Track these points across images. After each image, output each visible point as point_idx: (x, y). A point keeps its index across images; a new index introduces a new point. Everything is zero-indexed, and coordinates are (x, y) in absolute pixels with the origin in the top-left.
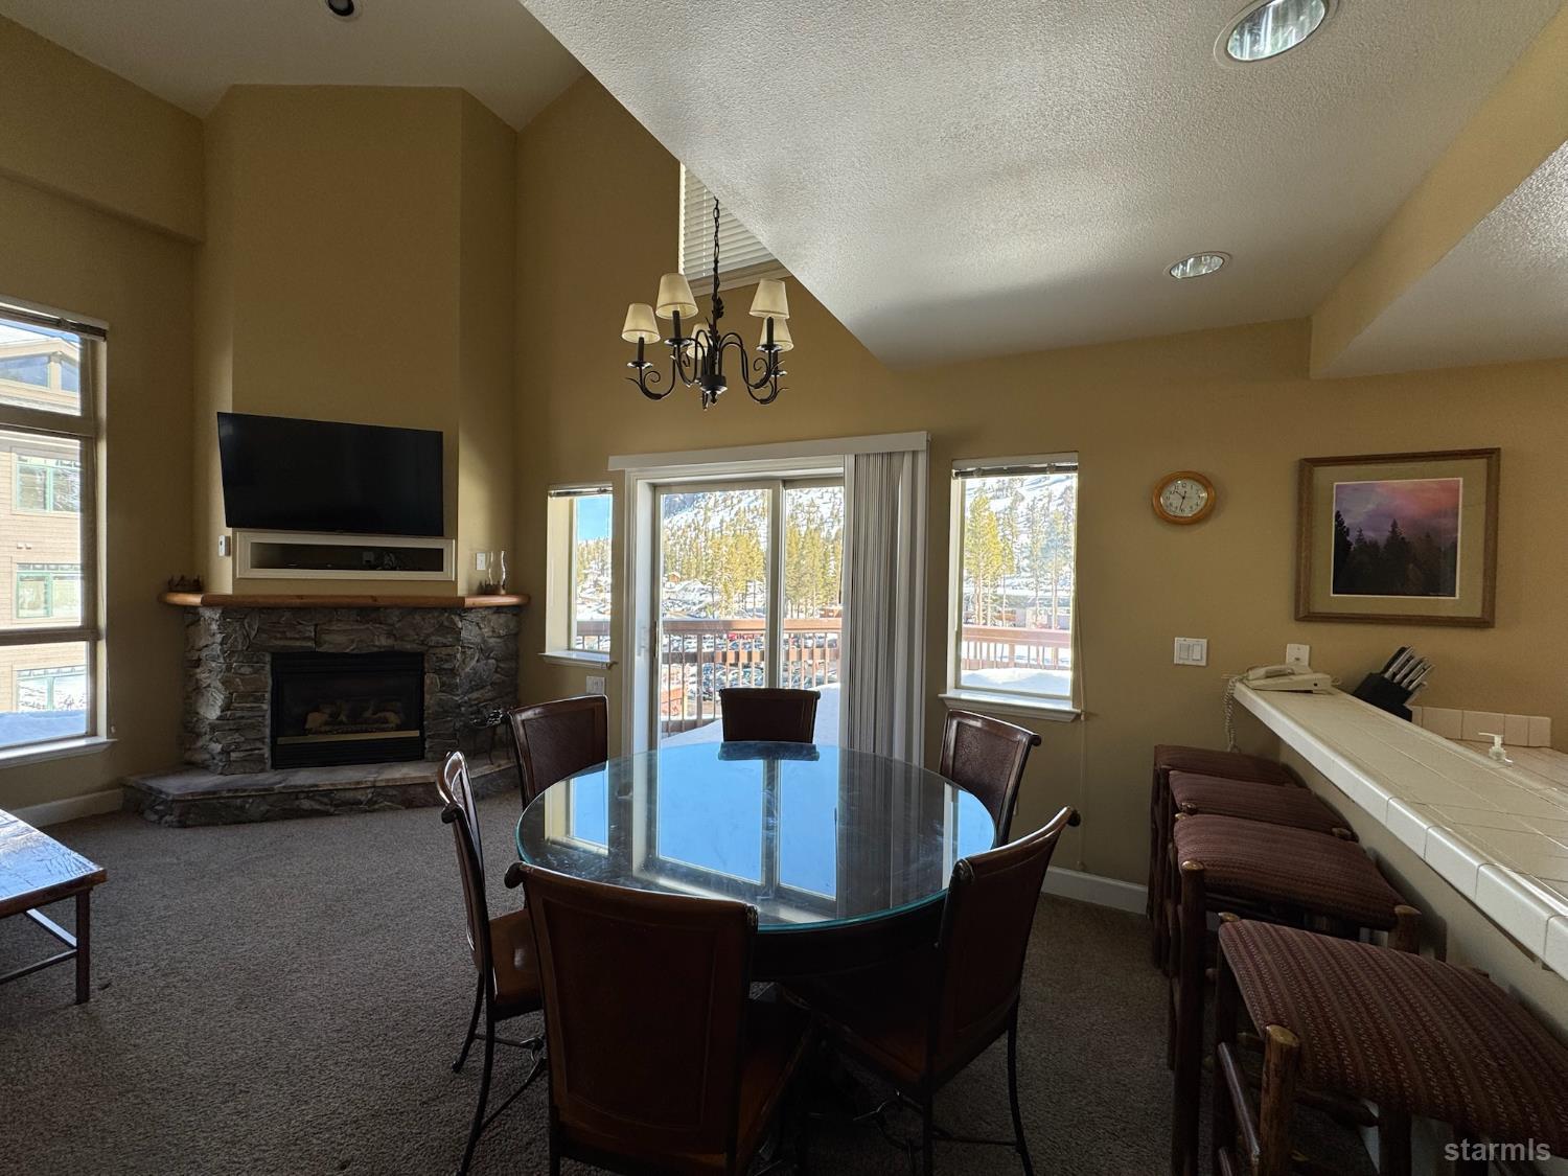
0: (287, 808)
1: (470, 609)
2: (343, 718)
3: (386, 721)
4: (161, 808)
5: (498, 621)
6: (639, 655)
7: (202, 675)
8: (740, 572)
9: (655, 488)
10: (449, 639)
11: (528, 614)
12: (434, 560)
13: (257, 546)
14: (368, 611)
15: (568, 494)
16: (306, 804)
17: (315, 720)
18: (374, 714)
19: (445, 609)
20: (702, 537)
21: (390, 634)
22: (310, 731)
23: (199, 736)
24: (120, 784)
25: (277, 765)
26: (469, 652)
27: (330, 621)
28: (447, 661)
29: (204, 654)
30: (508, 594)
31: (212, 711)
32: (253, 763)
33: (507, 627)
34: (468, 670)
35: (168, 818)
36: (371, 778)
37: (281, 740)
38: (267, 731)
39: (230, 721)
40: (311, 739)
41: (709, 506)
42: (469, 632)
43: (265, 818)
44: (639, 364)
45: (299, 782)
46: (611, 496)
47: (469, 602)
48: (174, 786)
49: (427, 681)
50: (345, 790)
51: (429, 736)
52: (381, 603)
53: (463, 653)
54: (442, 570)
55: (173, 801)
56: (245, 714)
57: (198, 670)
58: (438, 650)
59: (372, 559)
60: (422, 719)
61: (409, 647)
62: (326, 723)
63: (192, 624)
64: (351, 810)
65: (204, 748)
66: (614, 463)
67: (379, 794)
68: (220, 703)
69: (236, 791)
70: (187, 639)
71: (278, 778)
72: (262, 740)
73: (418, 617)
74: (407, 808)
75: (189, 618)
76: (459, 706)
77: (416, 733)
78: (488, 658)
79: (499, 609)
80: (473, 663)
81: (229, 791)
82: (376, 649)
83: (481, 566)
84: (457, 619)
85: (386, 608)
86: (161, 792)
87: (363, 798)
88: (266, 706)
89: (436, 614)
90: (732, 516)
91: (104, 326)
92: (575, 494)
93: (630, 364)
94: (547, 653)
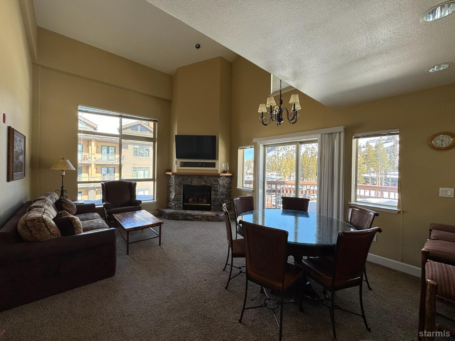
0: (186, 218)
1: (221, 176)
2: (195, 200)
3: (204, 201)
4: (164, 215)
5: (227, 179)
6: (260, 189)
7: (171, 189)
8: (289, 169)
9: (264, 146)
10: (216, 183)
11: (233, 178)
12: (213, 165)
13: (181, 162)
14: (200, 176)
15: (243, 148)
16: (189, 218)
17: (190, 200)
18: (201, 199)
19: (216, 176)
20: (277, 159)
21: (205, 182)
22: (189, 202)
23: (170, 201)
24: (158, 210)
25: (184, 209)
26: (221, 186)
27: (193, 178)
28: (216, 188)
29: (172, 184)
30: (229, 173)
31: (173, 197)
32: (179, 208)
33: (229, 181)
34: (220, 191)
35: (166, 217)
36: (201, 213)
37: (185, 204)
38: (182, 201)
39: (176, 199)
40: (189, 204)
41: (279, 150)
42: (221, 182)
43: (182, 220)
44: (262, 118)
45: (188, 213)
46: (253, 148)
47: (221, 175)
48: (167, 211)
49: (212, 193)
50: (196, 215)
51: (212, 206)
52: (203, 175)
53: (219, 187)
54: (215, 167)
55: (167, 214)
56: (179, 198)
57: (170, 188)
58: (214, 186)
59: (200, 165)
60: (211, 201)
61: (208, 185)
62: (192, 201)
63: (169, 178)
64: (197, 220)
65: (171, 204)
66: (254, 140)
67: (203, 217)
68: (174, 195)
69: (177, 213)
70: (168, 182)
71: (184, 212)
72: (181, 203)
73: (210, 178)
74: (208, 221)
75: (169, 177)
76: (218, 199)
77: (210, 205)
78: (224, 188)
79: (227, 177)
80: (221, 189)
81: (176, 213)
82: (202, 185)
83: (223, 166)
84: (218, 178)
85: (204, 176)
86: (165, 212)
87: (200, 218)
88: (182, 196)
89: (214, 177)
90: (286, 152)
91: (157, 120)
92: (244, 148)
93: (260, 118)
94: (238, 188)
